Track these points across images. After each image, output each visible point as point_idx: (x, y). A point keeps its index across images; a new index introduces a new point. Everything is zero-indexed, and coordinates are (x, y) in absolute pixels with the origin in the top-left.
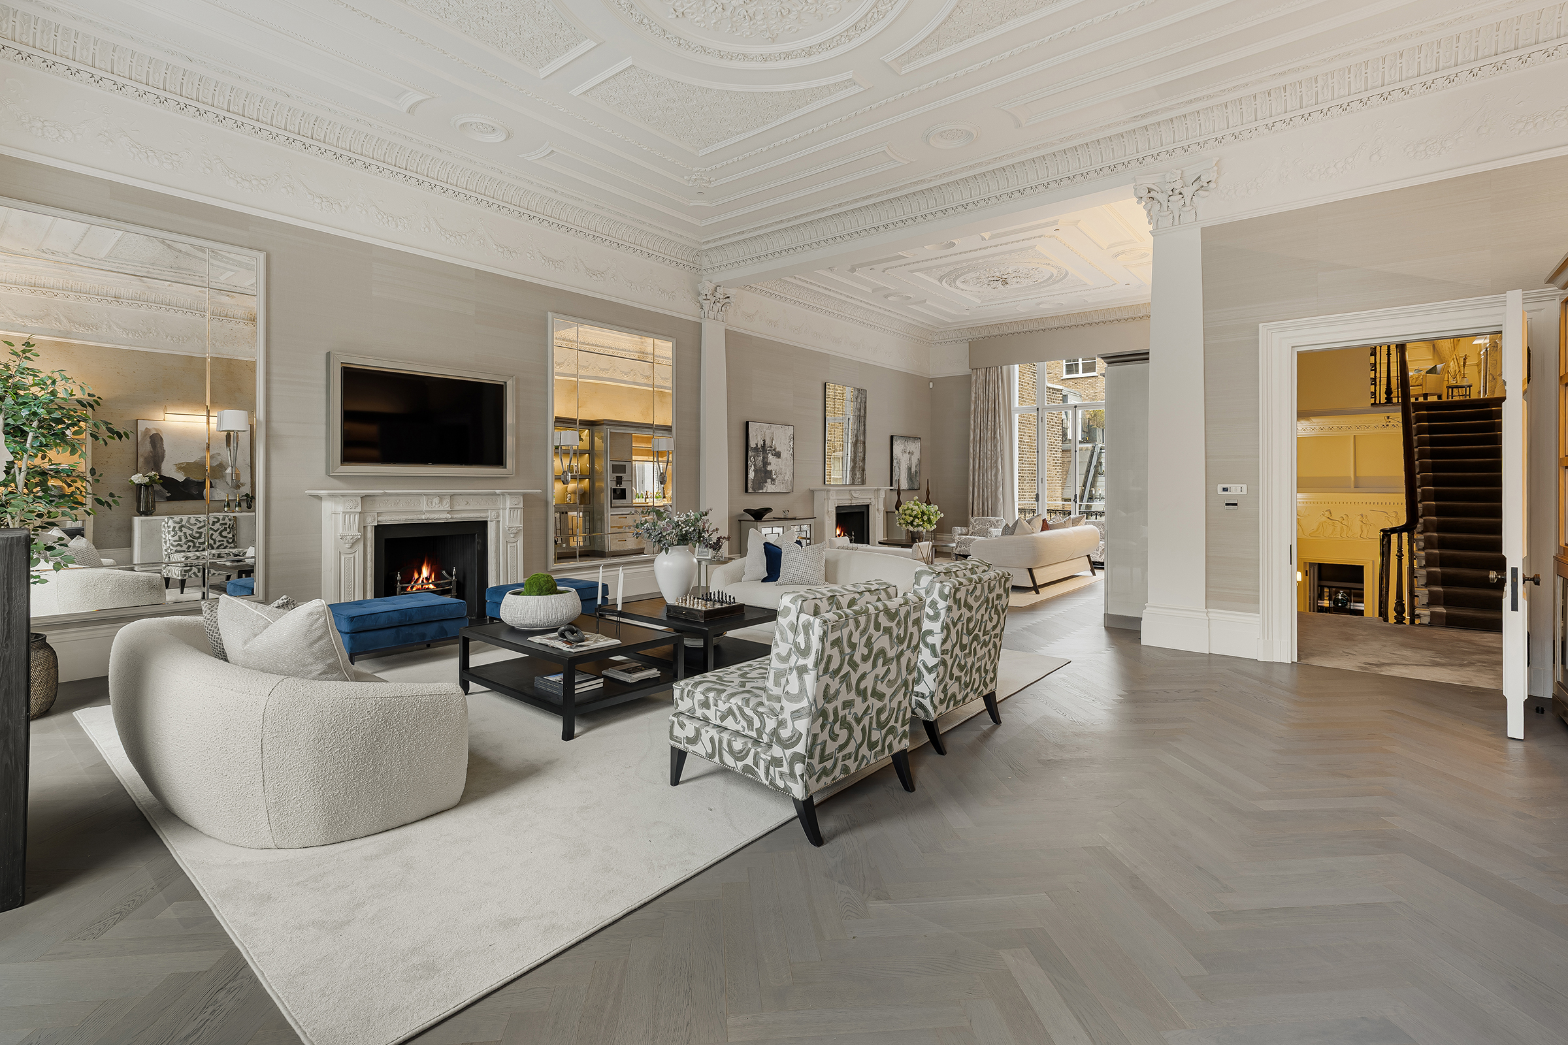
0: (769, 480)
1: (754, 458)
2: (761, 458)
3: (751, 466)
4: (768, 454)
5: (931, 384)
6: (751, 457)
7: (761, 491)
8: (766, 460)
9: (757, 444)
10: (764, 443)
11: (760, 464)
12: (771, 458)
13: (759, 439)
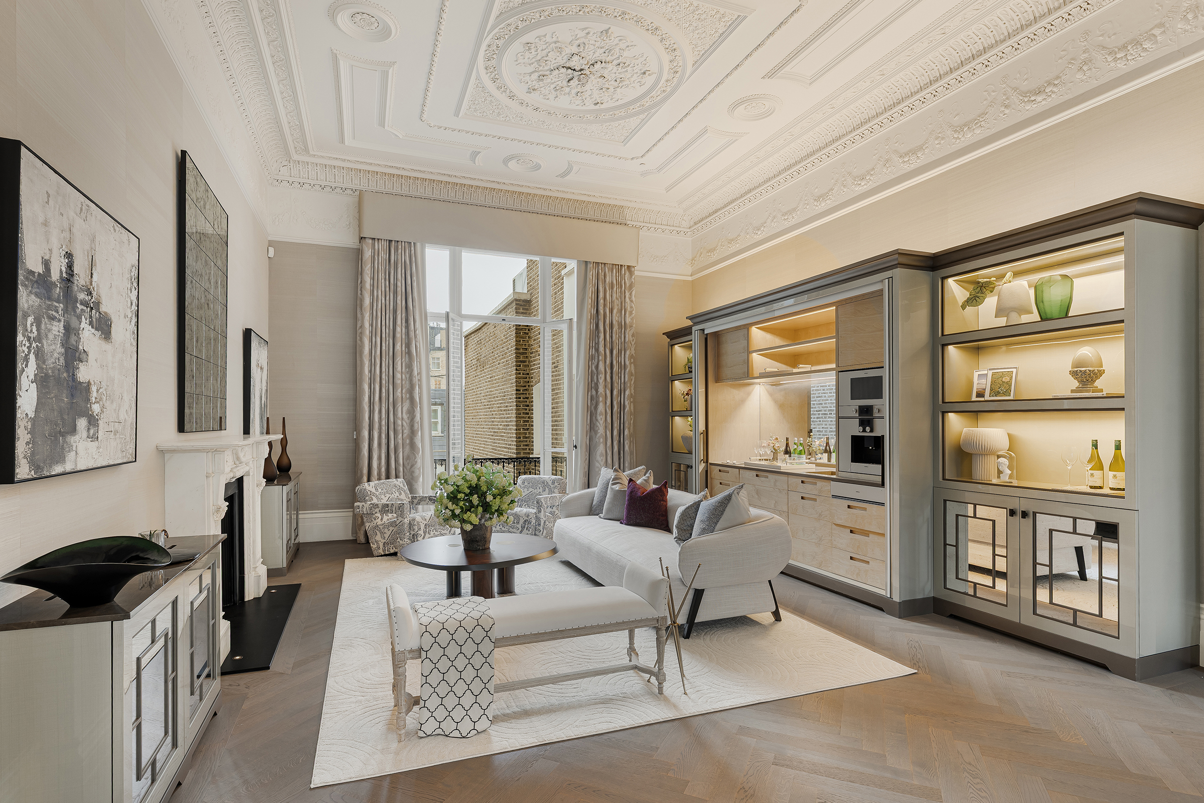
0: (82, 423)
1: (38, 322)
2: (57, 328)
3: (26, 359)
4: (79, 318)
5: (271, 250)
6: (26, 316)
7: (58, 469)
8: (73, 339)
9: (47, 264)
10: (70, 266)
11: (55, 350)
12: (88, 337)
13: (55, 243)
